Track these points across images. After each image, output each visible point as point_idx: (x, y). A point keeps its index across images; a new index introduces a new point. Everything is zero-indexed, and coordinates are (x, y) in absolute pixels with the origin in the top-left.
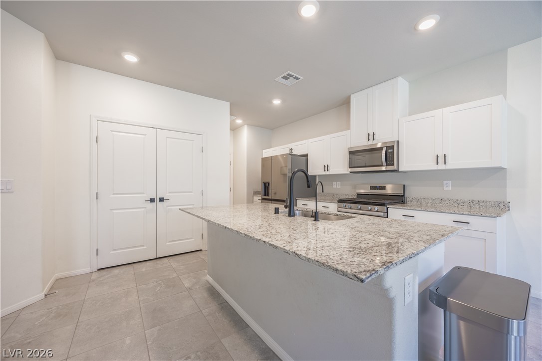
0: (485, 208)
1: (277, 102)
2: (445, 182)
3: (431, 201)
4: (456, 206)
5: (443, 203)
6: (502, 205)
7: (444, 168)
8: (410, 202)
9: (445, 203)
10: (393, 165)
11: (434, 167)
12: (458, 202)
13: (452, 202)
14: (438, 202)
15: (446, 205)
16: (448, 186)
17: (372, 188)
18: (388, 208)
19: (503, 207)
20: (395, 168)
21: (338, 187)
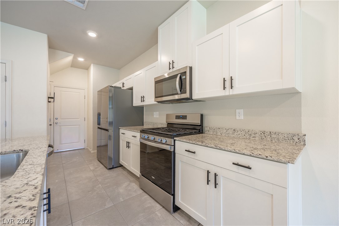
0: (277, 141)
1: (92, 35)
2: (237, 111)
3: (225, 131)
4: (248, 137)
5: (236, 134)
6: (296, 139)
7: (231, 93)
8: (207, 132)
9: (238, 134)
10: (185, 93)
11: (222, 93)
12: (250, 133)
13: (243, 133)
14: (231, 133)
15: (239, 136)
16: (240, 115)
17: (178, 117)
18: (175, 140)
19: (297, 141)
20: (187, 95)
21: (157, 117)
